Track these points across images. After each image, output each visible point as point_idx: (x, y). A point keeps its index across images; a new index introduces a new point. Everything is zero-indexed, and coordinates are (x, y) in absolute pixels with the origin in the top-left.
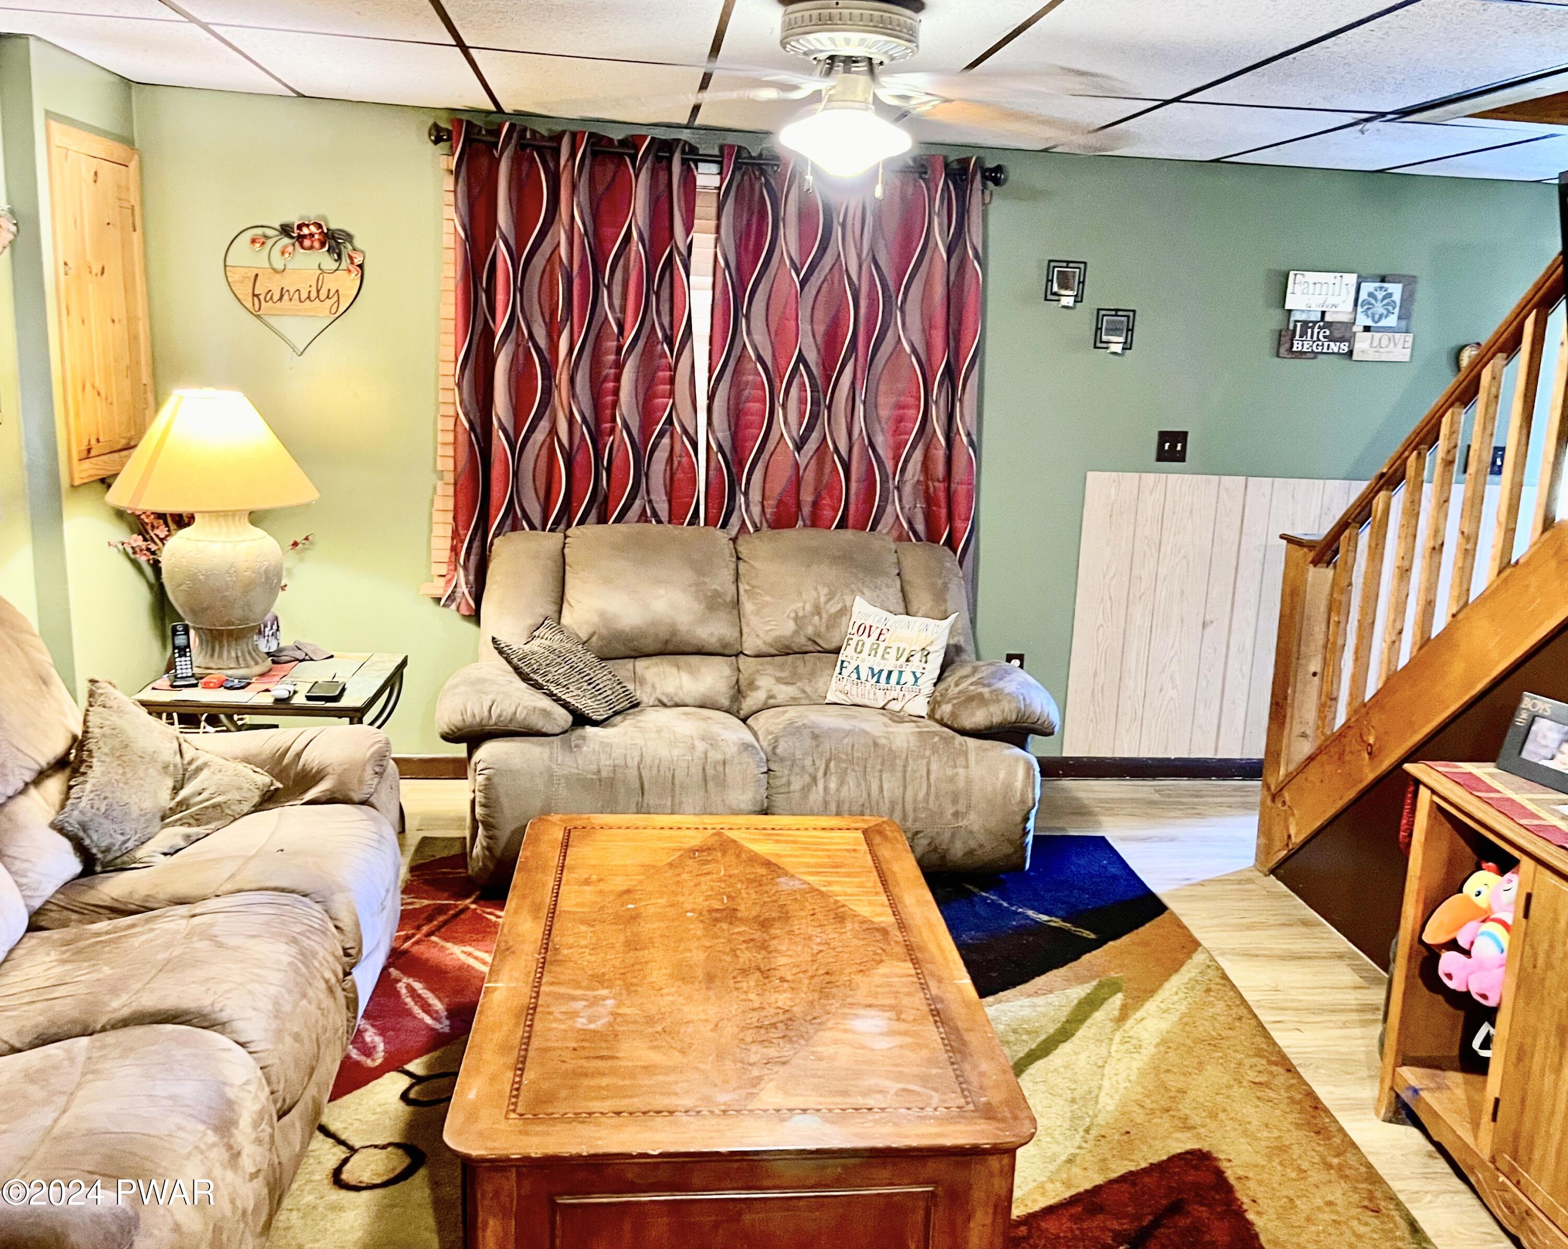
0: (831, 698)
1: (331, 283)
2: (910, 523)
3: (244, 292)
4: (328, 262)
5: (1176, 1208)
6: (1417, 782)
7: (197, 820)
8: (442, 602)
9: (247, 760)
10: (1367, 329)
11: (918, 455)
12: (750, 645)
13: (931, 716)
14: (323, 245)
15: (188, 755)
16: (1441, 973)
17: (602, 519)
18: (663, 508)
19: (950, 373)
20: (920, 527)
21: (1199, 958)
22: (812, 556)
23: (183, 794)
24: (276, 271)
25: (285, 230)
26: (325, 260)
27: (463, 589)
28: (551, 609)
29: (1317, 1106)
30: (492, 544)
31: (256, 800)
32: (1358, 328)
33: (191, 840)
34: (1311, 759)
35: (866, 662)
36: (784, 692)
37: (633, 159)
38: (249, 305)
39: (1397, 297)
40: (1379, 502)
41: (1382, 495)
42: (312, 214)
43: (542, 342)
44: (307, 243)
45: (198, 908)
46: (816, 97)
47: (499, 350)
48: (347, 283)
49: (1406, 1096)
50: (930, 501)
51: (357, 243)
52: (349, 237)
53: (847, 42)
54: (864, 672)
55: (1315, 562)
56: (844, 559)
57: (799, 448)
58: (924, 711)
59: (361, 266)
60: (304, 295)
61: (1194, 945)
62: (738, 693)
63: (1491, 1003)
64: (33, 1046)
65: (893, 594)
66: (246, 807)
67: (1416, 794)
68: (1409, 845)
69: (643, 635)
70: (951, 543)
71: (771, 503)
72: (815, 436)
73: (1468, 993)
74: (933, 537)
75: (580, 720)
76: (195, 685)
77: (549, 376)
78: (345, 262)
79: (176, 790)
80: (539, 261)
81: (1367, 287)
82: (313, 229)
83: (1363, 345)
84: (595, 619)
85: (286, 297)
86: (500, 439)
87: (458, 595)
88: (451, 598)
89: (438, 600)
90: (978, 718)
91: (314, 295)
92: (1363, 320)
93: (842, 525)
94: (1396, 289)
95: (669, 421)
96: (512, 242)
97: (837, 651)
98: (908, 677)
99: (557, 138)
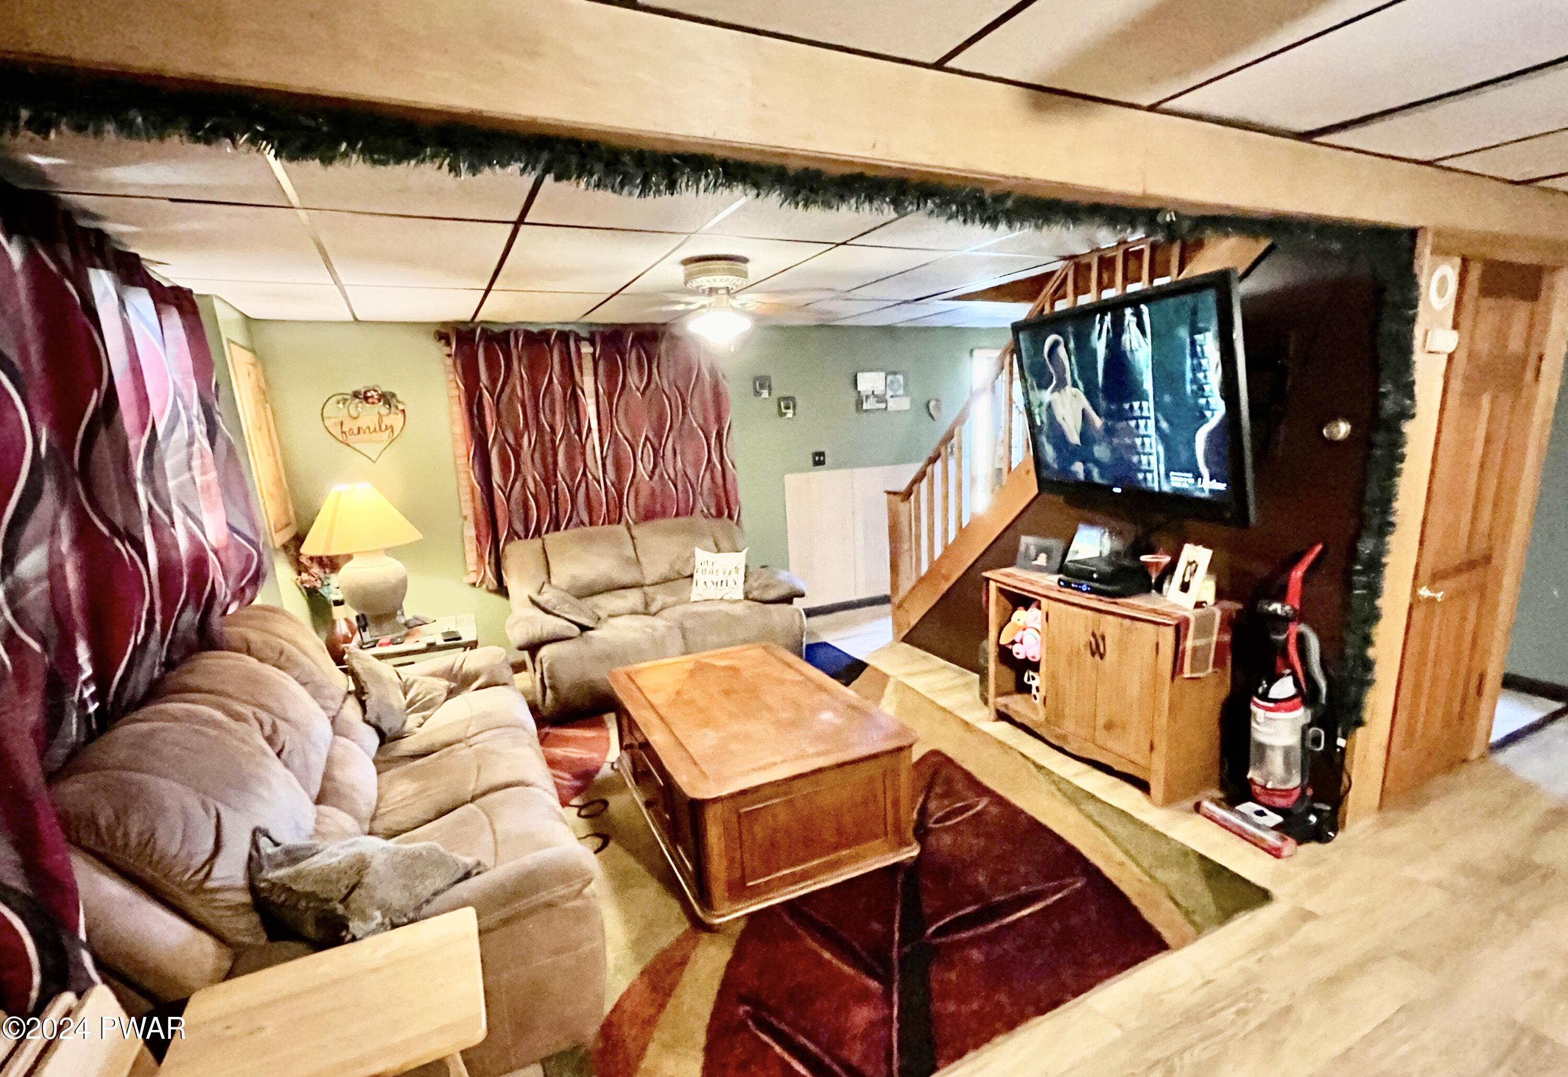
0: (692, 599)
1: (387, 421)
2: (708, 510)
3: (336, 431)
4: (384, 410)
5: (936, 773)
6: (987, 580)
7: (424, 708)
8: (477, 585)
9: (433, 675)
10: (892, 397)
11: (708, 476)
12: (648, 581)
13: (746, 598)
14: (379, 400)
15: (404, 678)
16: (1015, 655)
17: (557, 528)
18: (586, 519)
19: (719, 435)
20: (713, 511)
21: (892, 680)
22: (670, 532)
23: (409, 696)
24: (355, 418)
25: (356, 395)
26: (381, 408)
27: (490, 575)
28: (544, 577)
29: (966, 723)
30: (503, 550)
31: (445, 694)
32: (888, 397)
33: (425, 718)
34: (914, 588)
35: (709, 578)
36: (670, 600)
37: (548, 342)
38: (340, 438)
39: (902, 381)
40: (929, 469)
41: (930, 466)
42: (370, 384)
43: (511, 440)
44: (370, 400)
45: (472, 741)
46: (703, 307)
47: (492, 448)
48: (395, 420)
49: (1002, 709)
50: (717, 496)
51: (399, 397)
52: (393, 395)
53: (715, 281)
54: (709, 584)
55: (903, 501)
56: (685, 530)
57: (651, 478)
58: (742, 597)
59: (403, 411)
60: (372, 429)
61: (886, 677)
62: (647, 605)
63: (1037, 660)
64: (436, 818)
65: (710, 542)
66: (443, 698)
67: (988, 585)
68: (987, 607)
69: (594, 582)
70: (730, 517)
71: (641, 510)
72: (657, 472)
73: (1027, 658)
74: (720, 514)
75: (584, 628)
76: (374, 646)
77: (517, 456)
78: (393, 409)
79: (405, 694)
80: (504, 397)
81: (890, 378)
82: (373, 392)
83: (892, 405)
84: (569, 579)
85: (361, 431)
86: (498, 493)
87: (486, 580)
88: (482, 582)
89: (474, 584)
90: (772, 594)
91: (378, 428)
92: (890, 393)
93: (677, 515)
94: (900, 377)
95: (584, 474)
96: (490, 388)
97: (691, 576)
98: (731, 583)
99: (507, 333)
